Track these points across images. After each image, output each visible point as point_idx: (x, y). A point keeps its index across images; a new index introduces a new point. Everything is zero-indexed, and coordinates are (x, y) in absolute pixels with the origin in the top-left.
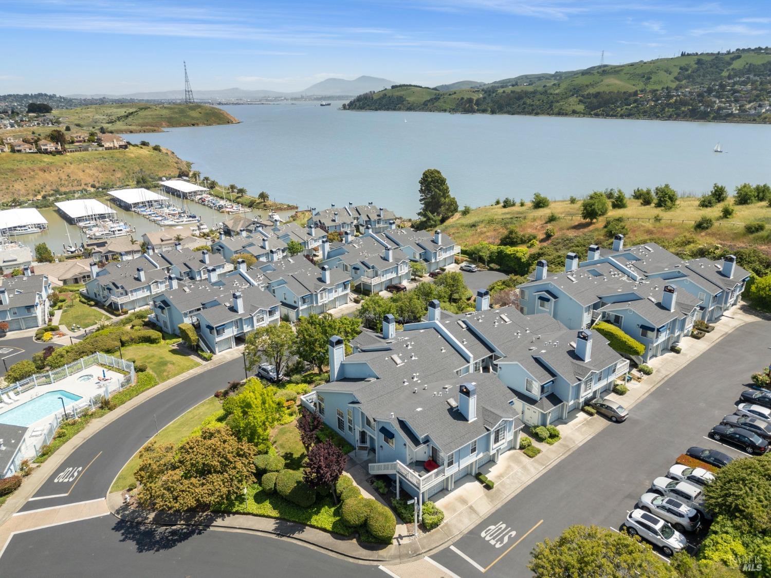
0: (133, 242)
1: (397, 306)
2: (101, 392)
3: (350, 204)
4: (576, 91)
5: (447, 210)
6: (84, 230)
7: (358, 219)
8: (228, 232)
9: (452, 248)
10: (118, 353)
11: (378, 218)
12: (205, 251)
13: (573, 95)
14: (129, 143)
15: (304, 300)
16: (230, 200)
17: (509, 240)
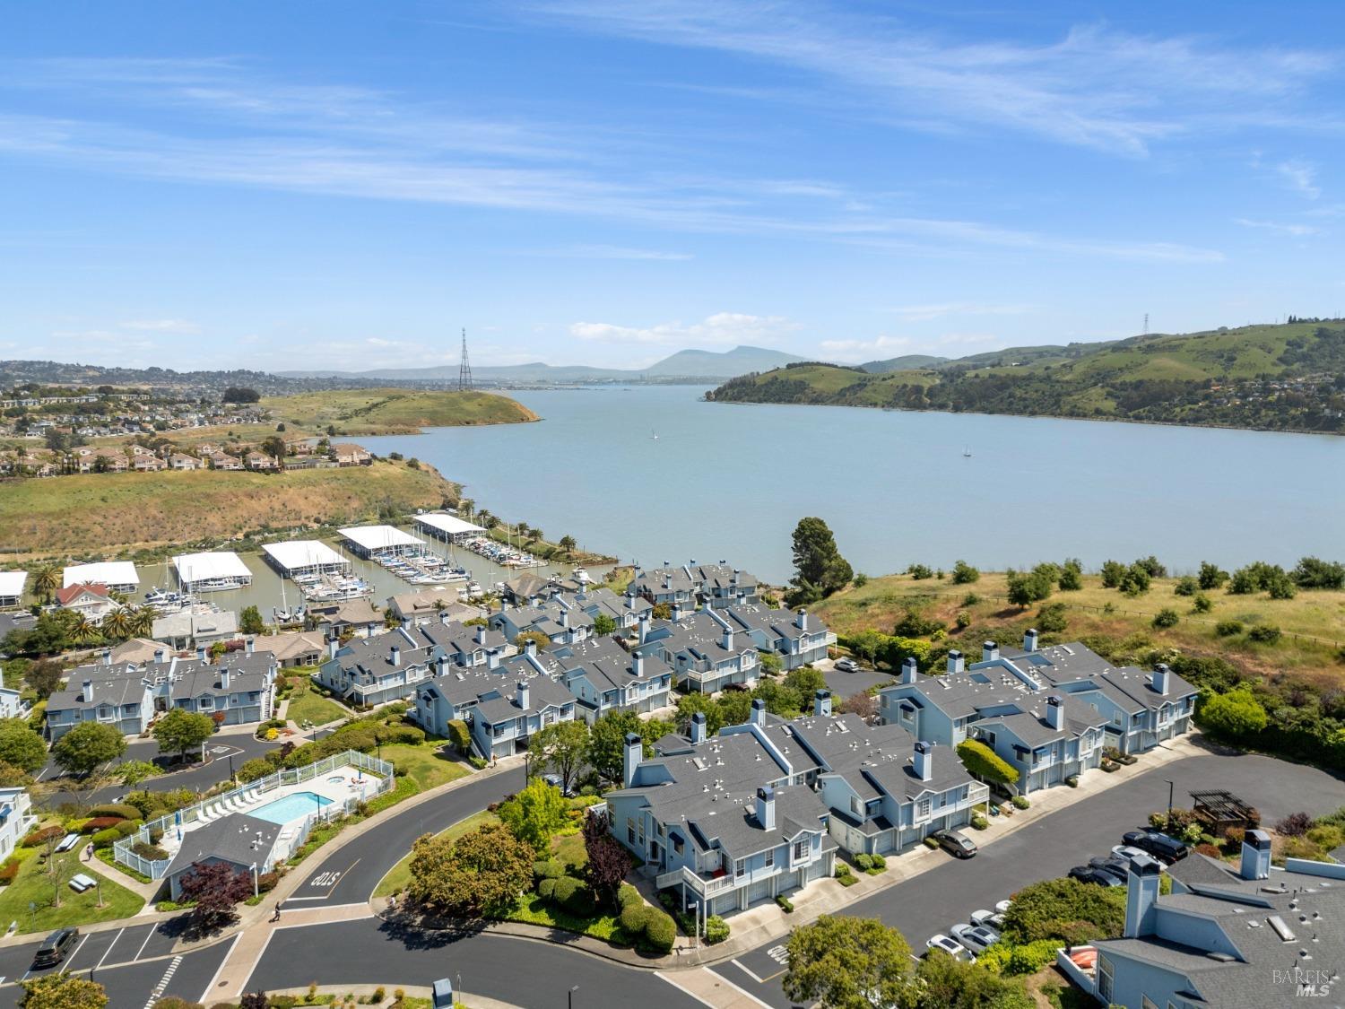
0: (374, 608)
1: (725, 710)
2: (357, 795)
3: (692, 562)
4: (1100, 377)
5: (834, 577)
6: (303, 588)
7: (701, 584)
8: (510, 597)
9: (823, 635)
10: (375, 752)
11: (731, 584)
12: (482, 627)
13: (1095, 384)
14: (374, 456)
15: (607, 697)
16: (517, 547)
17: (907, 630)
